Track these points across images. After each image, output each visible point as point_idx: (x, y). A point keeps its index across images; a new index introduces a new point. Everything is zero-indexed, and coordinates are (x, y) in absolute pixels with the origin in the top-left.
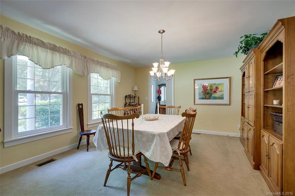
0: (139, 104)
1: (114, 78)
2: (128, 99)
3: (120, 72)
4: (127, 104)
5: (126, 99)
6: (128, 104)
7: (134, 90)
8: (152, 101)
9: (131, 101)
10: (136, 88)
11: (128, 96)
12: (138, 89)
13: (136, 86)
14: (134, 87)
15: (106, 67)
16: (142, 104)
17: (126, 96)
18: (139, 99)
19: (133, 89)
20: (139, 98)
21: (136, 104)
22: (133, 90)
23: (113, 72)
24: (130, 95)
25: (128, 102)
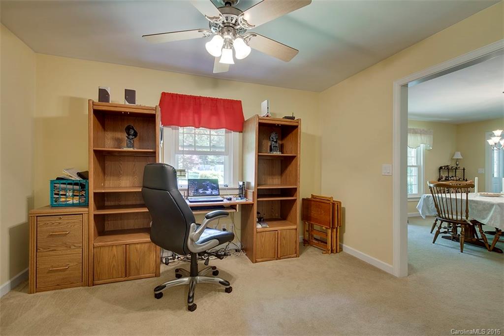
0: (464, 180)
1: (422, 144)
2: (443, 171)
3: (432, 136)
4: (442, 178)
5: (440, 172)
6: (444, 179)
7: (454, 158)
8: (495, 175)
9: (450, 176)
10: (458, 156)
11: (443, 168)
12: (462, 156)
13: (459, 153)
14: (455, 153)
15: (413, 133)
16: (476, 178)
17: (441, 168)
18: (464, 172)
19: (453, 156)
20: (464, 169)
21: (459, 180)
22: (452, 159)
23: (423, 138)
24: (448, 166)
25: (443, 176)
